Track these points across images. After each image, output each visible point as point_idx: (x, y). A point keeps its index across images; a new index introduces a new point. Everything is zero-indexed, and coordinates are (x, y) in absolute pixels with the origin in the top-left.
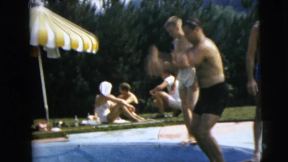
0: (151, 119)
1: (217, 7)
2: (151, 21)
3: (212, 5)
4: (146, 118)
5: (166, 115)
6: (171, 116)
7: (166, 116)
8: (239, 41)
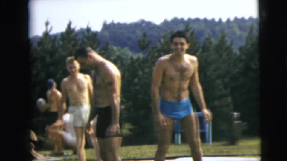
0: (50, 157)
1: (115, 48)
2: (48, 60)
3: (109, 46)
4: (45, 155)
5: (66, 152)
6: (70, 154)
7: (65, 154)
8: (136, 80)
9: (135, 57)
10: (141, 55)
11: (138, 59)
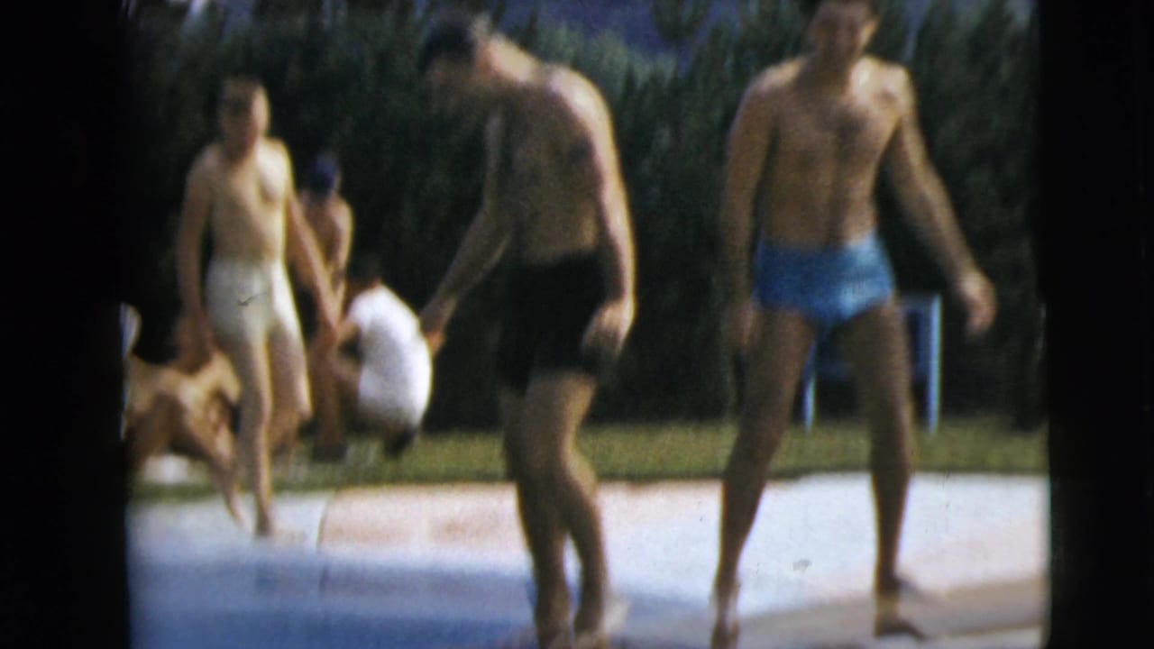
9: (643, 71)
10: (667, 65)
11: (655, 79)
